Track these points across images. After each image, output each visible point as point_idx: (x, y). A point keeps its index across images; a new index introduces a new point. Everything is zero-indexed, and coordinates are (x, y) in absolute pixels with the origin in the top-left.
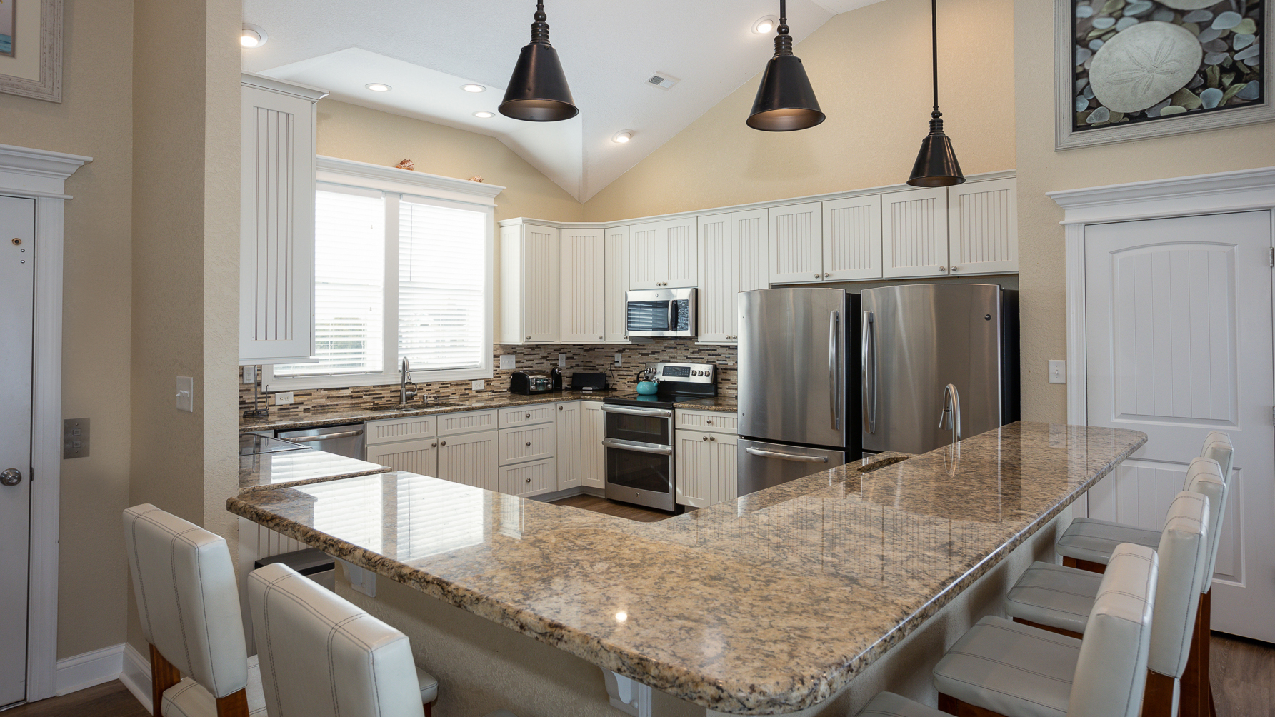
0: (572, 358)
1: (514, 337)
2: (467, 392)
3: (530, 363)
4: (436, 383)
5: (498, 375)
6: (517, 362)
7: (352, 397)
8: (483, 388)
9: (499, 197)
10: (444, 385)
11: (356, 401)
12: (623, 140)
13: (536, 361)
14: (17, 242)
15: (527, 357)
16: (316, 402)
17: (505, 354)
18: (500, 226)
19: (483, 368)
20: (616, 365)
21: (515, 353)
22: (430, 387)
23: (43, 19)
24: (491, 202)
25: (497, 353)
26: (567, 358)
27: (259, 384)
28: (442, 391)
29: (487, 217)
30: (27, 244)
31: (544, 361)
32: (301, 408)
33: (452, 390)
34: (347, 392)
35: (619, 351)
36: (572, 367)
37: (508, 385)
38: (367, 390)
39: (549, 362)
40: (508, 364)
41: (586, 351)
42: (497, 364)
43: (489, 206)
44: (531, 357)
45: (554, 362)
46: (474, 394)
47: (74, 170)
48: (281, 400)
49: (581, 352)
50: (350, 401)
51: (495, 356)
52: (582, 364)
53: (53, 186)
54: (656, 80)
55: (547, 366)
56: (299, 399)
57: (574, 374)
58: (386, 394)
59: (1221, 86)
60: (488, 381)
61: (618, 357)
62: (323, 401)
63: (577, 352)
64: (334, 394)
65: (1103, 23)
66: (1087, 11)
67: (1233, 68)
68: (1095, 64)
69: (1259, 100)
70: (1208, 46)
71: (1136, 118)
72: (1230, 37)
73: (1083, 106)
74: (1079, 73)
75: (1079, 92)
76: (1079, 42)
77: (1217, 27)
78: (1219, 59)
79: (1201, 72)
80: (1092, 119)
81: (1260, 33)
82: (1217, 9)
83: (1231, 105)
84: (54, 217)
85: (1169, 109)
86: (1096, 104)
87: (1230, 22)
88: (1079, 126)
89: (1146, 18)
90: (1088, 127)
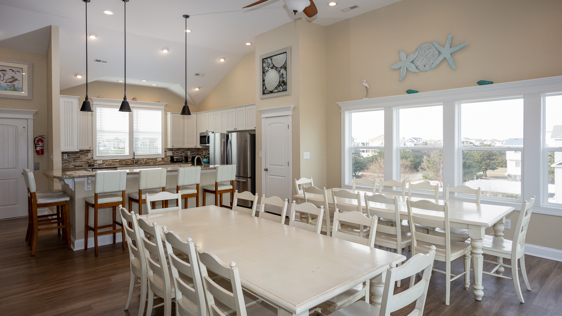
0: (193, 152)
1: (169, 146)
2: (156, 161)
3: (177, 153)
4: (145, 159)
5: (166, 156)
6: (173, 153)
7: (119, 162)
8: (161, 160)
9: (166, 106)
10: (148, 159)
11: (121, 163)
12: (197, 89)
13: (179, 153)
14: (24, 128)
15: (176, 152)
16: (109, 163)
17: (168, 151)
18: (167, 114)
19: (161, 155)
20: (203, 154)
21: (172, 150)
22: (144, 160)
23: (28, 84)
24: (163, 107)
25: (166, 151)
26: (191, 152)
27: (93, 158)
28: (147, 161)
29: (162, 112)
30: (26, 128)
31: (182, 153)
32: (104, 164)
33: (151, 160)
34: (118, 161)
35: (204, 150)
36: (193, 155)
37: (170, 160)
38: (124, 160)
39: (184, 153)
40: (170, 154)
41: (197, 150)
42: (166, 154)
43: (163, 109)
44: (178, 152)
45: (186, 153)
46: (158, 162)
47: (34, 113)
48: (98, 162)
49: (196, 150)
50: (119, 163)
51: (165, 151)
52: (197, 154)
53: (31, 116)
54: (197, 75)
55: (184, 154)
56: (103, 162)
57: (192, 157)
58: (129, 161)
59: (282, 86)
60: (163, 159)
61: (204, 152)
62: (111, 163)
63: (195, 150)
64: (114, 161)
65: (266, 68)
66: (264, 65)
67: (283, 82)
68: (266, 79)
69: (286, 90)
70: (280, 76)
71: (271, 92)
72: (283, 75)
73: (264, 88)
74: (264, 81)
75: (264, 85)
76: (263, 72)
77: (281, 72)
78: (281, 79)
79: (279, 82)
80: (265, 92)
81: (286, 74)
82: (281, 68)
83: (283, 91)
84: (31, 123)
85: (276, 91)
86: (266, 88)
87: (283, 71)
88: (264, 94)
89: (272, 68)
90: (265, 94)
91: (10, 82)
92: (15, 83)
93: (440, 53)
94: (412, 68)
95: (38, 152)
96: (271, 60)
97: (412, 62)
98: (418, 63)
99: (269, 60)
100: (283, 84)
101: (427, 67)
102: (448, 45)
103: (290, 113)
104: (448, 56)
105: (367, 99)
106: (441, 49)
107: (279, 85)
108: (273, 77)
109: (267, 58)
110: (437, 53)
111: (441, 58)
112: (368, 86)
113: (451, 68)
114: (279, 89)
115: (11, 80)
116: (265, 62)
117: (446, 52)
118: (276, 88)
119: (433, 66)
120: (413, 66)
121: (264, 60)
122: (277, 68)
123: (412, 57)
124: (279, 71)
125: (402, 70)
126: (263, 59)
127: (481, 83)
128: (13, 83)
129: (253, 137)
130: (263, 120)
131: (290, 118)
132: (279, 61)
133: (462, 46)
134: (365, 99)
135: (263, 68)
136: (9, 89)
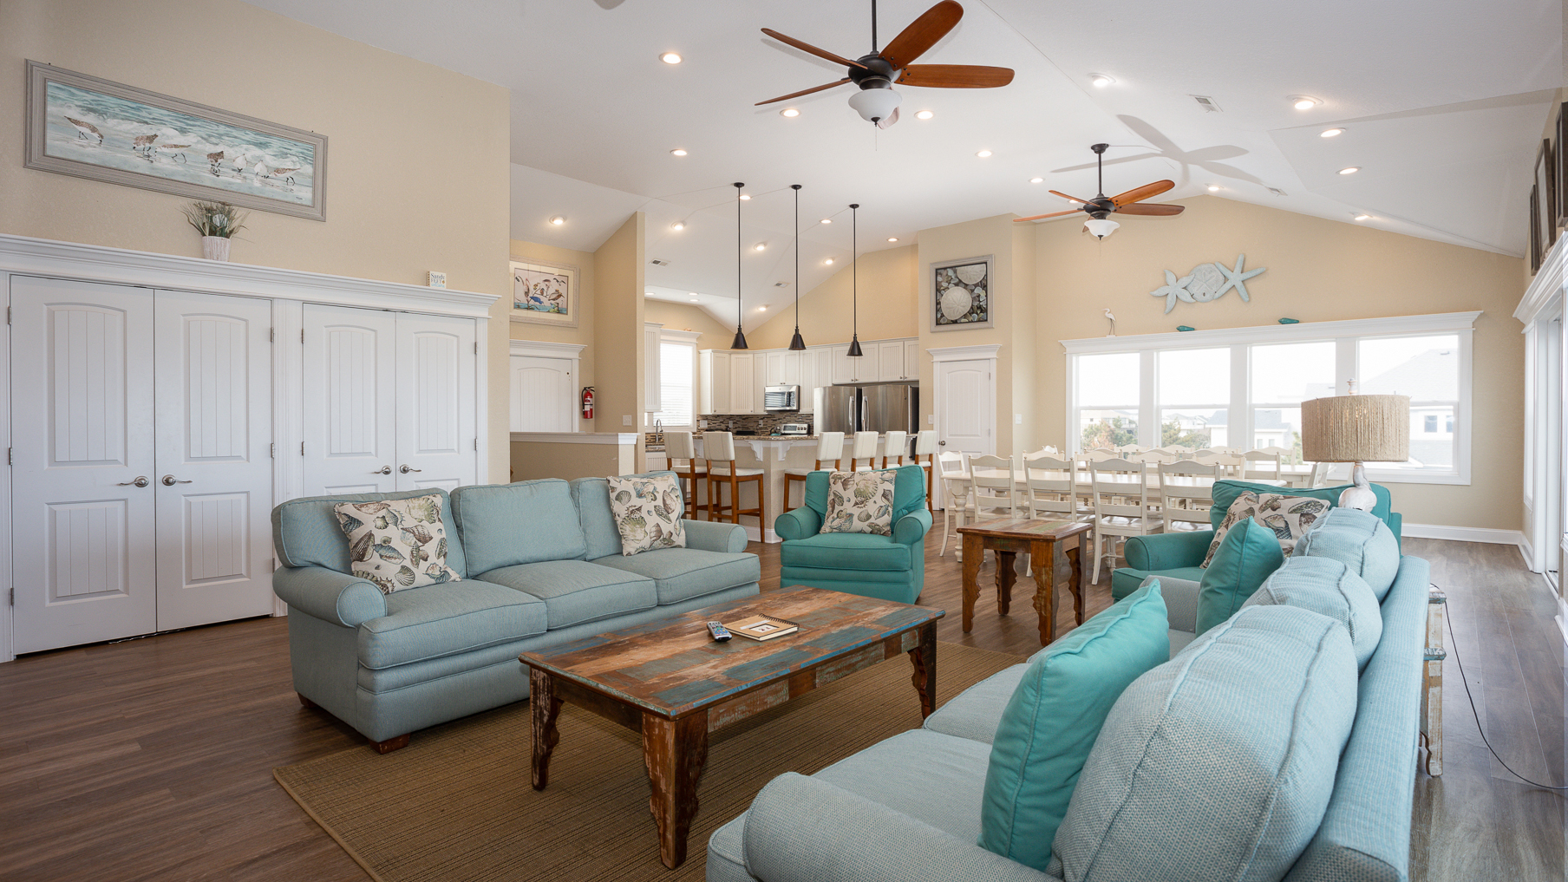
0: (737, 422)
1: (708, 411)
2: (684, 438)
3: (715, 425)
5: (699, 430)
6: (709, 424)
8: (691, 436)
9: (699, 338)
12: (763, 309)
13: (718, 424)
14: (569, 374)
17: (702, 418)
18: (700, 354)
19: (691, 426)
20: (760, 426)
21: (708, 419)
23: (575, 302)
25: (699, 418)
29: (693, 349)
30: (571, 375)
39: (724, 425)
43: (694, 343)
47: (582, 349)
51: (697, 420)
53: (576, 356)
54: (778, 285)
55: (724, 427)
59: (977, 313)
61: (761, 422)
65: (945, 285)
66: (940, 279)
67: (979, 307)
68: (942, 300)
69: (986, 320)
70: (974, 299)
71: (955, 322)
72: (979, 296)
73: (939, 316)
74: (938, 303)
75: (938, 310)
76: (938, 290)
77: (975, 291)
78: (976, 304)
79: (972, 308)
80: (942, 321)
81: (986, 296)
82: (976, 285)
83: (979, 321)
84: (576, 364)
85: (963, 320)
86: (942, 315)
87: (978, 290)
88: (938, 323)
89: (956, 285)
90: (941, 324)
91: (554, 300)
92: (559, 301)
93: (1226, 279)
94: (1185, 296)
95: (585, 415)
96: (955, 272)
97: (1185, 288)
98: (1194, 291)
99: (950, 272)
100: (979, 312)
101: (1207, 296)
102: (1238, 269)
103: (993, 355)
104: (1239, 285)
105: (1112, 336)
106: (1228, 273)
107: (972, 311)
108: (957, 300)
109: (945, 269)
110: (1222, 278)
111: (1228, 285)
112: (1113, 318)
113: (1243, 300)
114: (971, 319)
115: (554, 296)
116: (941, 274)
117: (1236, 278)
118: (965, 316)
119: (1217, 295)
120: (1187, 294)
121: (939, 271)
122: (966, 285)
123: (1184, 281)
124: (972, 291)
125: (1169, 297)
126: (937, 270)
127: (1284, 321)
128: (557, 301)
129: (916, 392)
130: (937, 367)
131: (994, 363)
132: (973, 274)
133: (1259, 271)
134: (1108, 337)
135: (937, 283)
136: (552, 310)
